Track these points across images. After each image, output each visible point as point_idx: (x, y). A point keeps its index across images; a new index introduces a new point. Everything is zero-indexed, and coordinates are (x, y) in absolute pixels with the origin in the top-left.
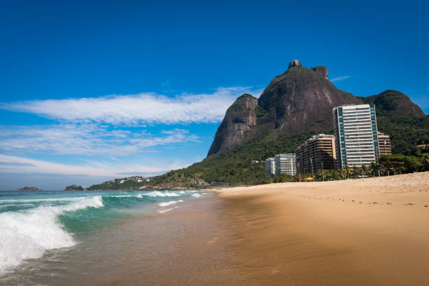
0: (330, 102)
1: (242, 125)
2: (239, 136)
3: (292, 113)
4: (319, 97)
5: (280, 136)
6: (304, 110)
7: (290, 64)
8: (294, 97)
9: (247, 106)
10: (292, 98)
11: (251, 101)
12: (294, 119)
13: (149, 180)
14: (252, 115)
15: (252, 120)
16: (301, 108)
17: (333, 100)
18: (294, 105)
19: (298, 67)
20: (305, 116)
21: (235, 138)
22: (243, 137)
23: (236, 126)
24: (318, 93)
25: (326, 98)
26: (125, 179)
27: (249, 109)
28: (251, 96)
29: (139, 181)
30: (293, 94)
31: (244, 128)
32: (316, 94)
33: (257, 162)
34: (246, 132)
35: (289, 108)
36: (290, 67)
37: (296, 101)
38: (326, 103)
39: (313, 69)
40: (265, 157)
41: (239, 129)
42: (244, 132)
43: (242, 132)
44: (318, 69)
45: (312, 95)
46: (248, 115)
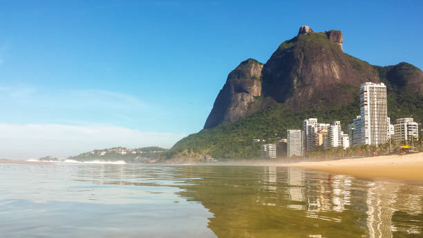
0: (338, 77)
1: (245, 94)
2: (243, 107)
3: (298, 87)
4: (326, 72)
6: (310, 84)
7: (300, 29)
8: (302, 69)
9: (252, 74)
10: (299, 71)
11: (256, 67)
12: (300, 94)
13: (135, 152)
14: (258, 86)
15: (256, 89)
16: (307, 83)
17: (341, 75)
18: (301, 79)
19: (309, 34)
20: (311, 91)
21: (237, 109)
22: (246, 108)
23: (239, 96)
24: (325, 67)
25: (334, 73)
26: (106, 150)
27: (254, 78)
28: (256, 61)
29: (123, 153)
30: (301, 66)
31: (248, 99)
32: (323, 68)
33: (259, 140)
34: (250, 104)
35: (295, 81)
36: (300, 33)
37: (303, 74)
38: (333, 78)
39: (328, 34)
40: (266, 136)
41: (242, 100)
42: (248, 103)
43: (246, 103)
44: (332, 34)
45: (320, 70)
46: (253, 85)
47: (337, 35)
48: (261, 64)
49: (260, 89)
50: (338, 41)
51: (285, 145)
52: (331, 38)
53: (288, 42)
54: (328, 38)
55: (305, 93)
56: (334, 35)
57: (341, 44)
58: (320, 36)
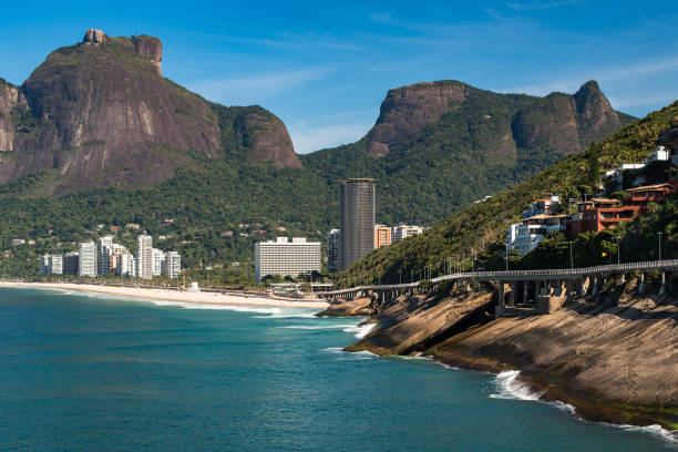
0: (150, 131)
3: (85, 144)
5: (61, 188)
6: (104, 142)
7: (88, 35)
8: (90, 113)
10: (86, 115)
11: (2, 94)
12: (87, 157)
14: (7, 129)
15: (4, 137)
16: (100, 138)
17: (155, 128)
18: (89, 129)
19: (102, 45)
20: (106, 154)
24: (130, 113)
25: (144, 124)
30: (89, 107)
32: (126, 114)
33: (23, 242)
35: (79, 131)
36: (86, 39)
37: (93, 122)
38: (143, 133)
39: (135, 41)
40: (34, 233)
45: (121, 117)
47: (152, 45)
48: (11, 86)
49: (11, 136)
50: (154, 52)
51: (77, 259)
52: (141, 50)
53: (63, 51)
54: (136, 49)
55: (96, 156)
56: (146, 47)
57: (159, 64)
58: (123, 47)
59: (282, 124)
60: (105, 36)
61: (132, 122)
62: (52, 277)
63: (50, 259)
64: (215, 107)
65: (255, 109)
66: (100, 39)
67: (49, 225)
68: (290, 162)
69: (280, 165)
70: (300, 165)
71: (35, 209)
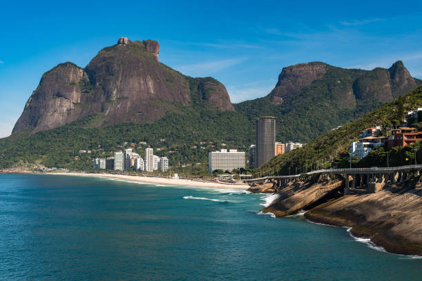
0: (152, 92)
1: (65, 101)
2: (62, 113)
3: (118, 99)
5: (105, 123)
6: (128, 98)
7: (120, 40)
8: (121, 82)
9: (71, 79)
10: (118, 83)
11: (75, 72)
12: (119, 106)
14: (77, 92)
15: (76, 96)
16: (125, 95)
17: (155, 90)
18: (120, 91)
19: (127, 45)
20: (129, 104)
21: (56, 115)
22: (66, 115)
23: (58, 101)
24: (142, 82)
25: (148, 88)
27: (73, 84)
28: (75, 66)
30: (120, 79)
31: (67, 105)
32: (140, 83)
33: (85, 151)
34: (69, 110)
35: (115, 92)
36: (119, 43)
37: (122, 87)
38: (149, 93)
39: (145, 43)
40: (91, 147)
41: (61, 106)
42: (68, 110)
43: (65, 109)
44: (149, 44)
45: (137, 84)
46: (72, 92)
47: (153, 45)
48: (79, 68)
49: (79, 95)
50: (155, 49)
51: (113, 161)
52: (148, 47)
53: (107, 49)
54: (146, 48)
55: (124, 105)
56: (150, 46)
57: (157, 55)
58: (138, 47)
59: (224, 87)
60: (129, 41)
61: (143, 87)
62: (99, 170)
63: (99, 161)
64: (187, 78)
65: (209, 79)
66: (126, 43)
67: (98, 143)
68: (229, 108)
69: (222, 109)
70: (233, 110)
71: (91, 134)
